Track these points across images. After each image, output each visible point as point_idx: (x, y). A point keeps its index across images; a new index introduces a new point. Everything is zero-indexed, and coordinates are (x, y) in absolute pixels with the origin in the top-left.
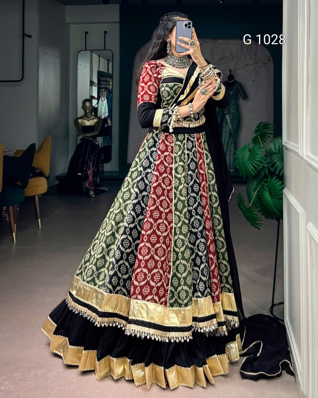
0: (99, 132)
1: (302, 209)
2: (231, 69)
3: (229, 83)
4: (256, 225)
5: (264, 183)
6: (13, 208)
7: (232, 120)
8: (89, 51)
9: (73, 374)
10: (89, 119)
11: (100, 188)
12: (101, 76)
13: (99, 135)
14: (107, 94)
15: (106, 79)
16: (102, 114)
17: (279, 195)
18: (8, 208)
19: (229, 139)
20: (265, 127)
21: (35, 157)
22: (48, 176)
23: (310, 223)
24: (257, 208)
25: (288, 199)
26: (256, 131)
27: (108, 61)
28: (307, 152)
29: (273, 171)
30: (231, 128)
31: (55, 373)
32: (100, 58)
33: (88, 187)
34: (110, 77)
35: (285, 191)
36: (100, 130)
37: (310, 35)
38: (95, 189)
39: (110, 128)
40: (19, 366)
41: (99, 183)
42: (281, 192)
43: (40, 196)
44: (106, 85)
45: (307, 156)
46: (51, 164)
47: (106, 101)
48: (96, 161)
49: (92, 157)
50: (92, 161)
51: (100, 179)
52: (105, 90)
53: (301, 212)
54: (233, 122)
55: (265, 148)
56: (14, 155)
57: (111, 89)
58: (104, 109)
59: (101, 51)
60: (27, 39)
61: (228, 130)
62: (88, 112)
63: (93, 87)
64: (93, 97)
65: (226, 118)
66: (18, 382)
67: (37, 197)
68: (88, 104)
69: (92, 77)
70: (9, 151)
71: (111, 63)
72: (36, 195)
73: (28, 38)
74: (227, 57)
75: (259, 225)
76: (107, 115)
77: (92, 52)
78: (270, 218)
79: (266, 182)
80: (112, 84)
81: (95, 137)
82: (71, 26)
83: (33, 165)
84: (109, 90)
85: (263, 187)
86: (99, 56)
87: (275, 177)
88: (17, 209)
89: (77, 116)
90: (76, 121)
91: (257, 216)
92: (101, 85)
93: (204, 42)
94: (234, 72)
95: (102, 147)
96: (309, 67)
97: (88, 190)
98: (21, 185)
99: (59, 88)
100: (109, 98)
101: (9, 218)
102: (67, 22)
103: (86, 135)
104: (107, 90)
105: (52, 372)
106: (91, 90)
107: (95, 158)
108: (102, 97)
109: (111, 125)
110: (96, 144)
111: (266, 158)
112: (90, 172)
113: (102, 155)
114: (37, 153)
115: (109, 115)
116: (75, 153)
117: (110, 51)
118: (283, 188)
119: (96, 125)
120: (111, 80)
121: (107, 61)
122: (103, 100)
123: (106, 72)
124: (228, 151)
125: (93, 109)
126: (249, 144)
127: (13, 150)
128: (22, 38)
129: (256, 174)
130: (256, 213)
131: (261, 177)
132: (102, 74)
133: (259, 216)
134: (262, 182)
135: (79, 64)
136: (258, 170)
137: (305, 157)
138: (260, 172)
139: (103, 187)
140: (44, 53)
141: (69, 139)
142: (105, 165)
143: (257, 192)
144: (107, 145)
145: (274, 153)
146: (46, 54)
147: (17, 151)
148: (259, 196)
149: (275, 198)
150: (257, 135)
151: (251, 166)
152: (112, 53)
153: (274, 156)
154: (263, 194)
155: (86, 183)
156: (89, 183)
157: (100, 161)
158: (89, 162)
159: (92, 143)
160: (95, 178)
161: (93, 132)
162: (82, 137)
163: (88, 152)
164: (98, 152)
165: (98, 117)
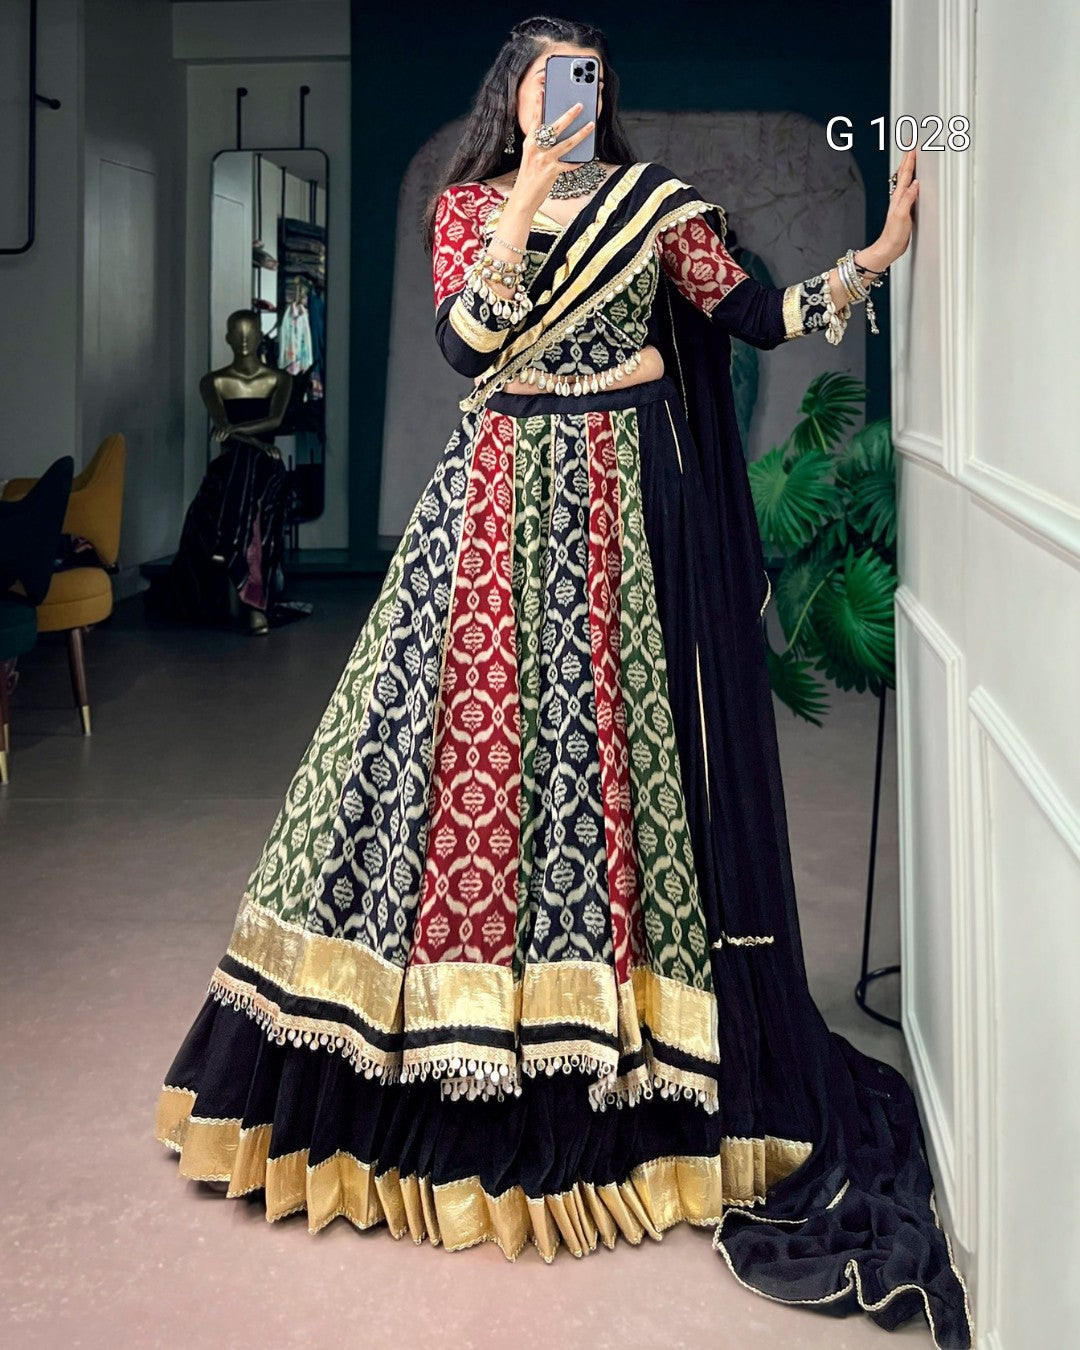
0: (283, 421)
1: (956, 648)
4: (808, 713)
5: (832, 574)
8: (251, 153)
9: (197, 1219)
10: (250, 377)
11: (285, 605)
12: (290, 234)
13: (283, 430)
14: (309, 294)
15: (308, 245)
17: (884, 610)
20: (836, 391)
21: (70, 502)
22: (116, 564)
23: (981, 688)
24: (810, 654)
25: (910, 621)
26: (808, 404)
27: (313, 184)
28: (968, 452)
29: (861, 532)
31: (139, 1214)
32: (287, 175)
33: (248, 602)
34: (319, 239)
35: (902, 596)
36: (286, 414)
37: (975, 77)
38: (269, 606)
39: (320, 405)
40: (20, 1192)
41: (282, 588)
42: (890, 601)
43: (88, 630)
44: (307, 263)
45: (970, 469)
46: (122, 525)
48: (272, 516)
49: (259, 503)
50: (258, 515)
52: (301, 282)
53: (954, 657)
55: (837, 459)
56: (1, 495)
57: (322, 277)
58: (299, 343)
59: (291, 153)
60: (44, 114)
62: (245, 352)
63: (263, 270)
64: (261, 305)
66: (17, 1243)
67: (77, 634)
68: (245, 327)
69: (260, 238)
71: (321, 193)
72: (75, 628)
73: (49, 111)
74: (713, 171)
75: (811, 708)
76: (310, 362)
77: (259, 156)
78: (854, 687)
79: (841, 570)
80: (326, 260)
81: (268, 437)
82: (191, 69)
83: (66, 528)
84: (315, 280)
85: (831, 588)
86: (284, 169)
87: (869, 553)
88: (12, 672)
90: (207, 383)
91: (811, 682)
92: (290, 264)
93: (636, 122)
94: (737, 222)
95: (294, 468)
96: (973, 182)
97: (246, 611)
98: (23, 593)
99: (149, 275)
100: (317, 306)
102: (176, 56)
103: (241, 429)
104: (310, 282)
105: (127, 1211)
106: (256, 282)
107: (270, 507)
109: (321, 395)
110: (272, 457)
111: (840, 492)
112: (252, 552)
113: (291, 495)
114: (78, 489)
115: (315, 362)
116: (204, 488)
117: (320, 154)
118: (895, 587)
119: (274, 395)
120: (323, 248)
121: (307, 185)
123: (307, 220)
125: (263, 344)
126: (786, 447)
128: (28, 110)
129: (805, 544)
130: (809, 671)
131: (823, 555)
132: (293, 229)
133: (816, 682)
134: (829, 571)
135: (218, 196)
136: (815, 532)
137: (962, 474)
138: (822, 536)
139: (296, 601)
140: (103, 160)
141: (183, 441)
142: (304, 529)
143: (812, 604)
144: (308, 462)
145: (867, 474)
146: (109, 162)
147: (12, 482)
148: (819, 617)
149: (868, 619)
150: (810, 416)
151: (791, 516)
152: (323, 158)
153: (864, 484)
154: (827, 609)
155: (241, 589)
156: (251, 589)
157: (285, 515)
158: (250, 518)
159: (259, 454)
160: (270, 571)
161: (264, 421)
162: (227, 436)
163: (245, 487)
164: (279, 488)
165: (280, 370)
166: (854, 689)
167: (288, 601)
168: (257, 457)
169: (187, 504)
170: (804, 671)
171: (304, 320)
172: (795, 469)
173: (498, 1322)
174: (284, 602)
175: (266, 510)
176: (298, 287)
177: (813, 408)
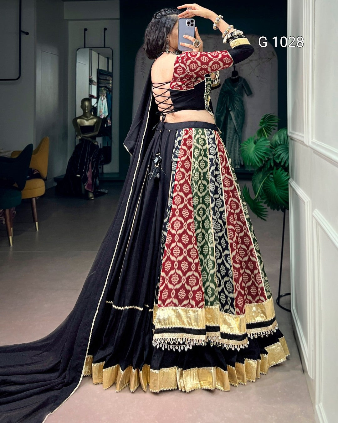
0: (99, 133)
1: (308, 197)
3: (233, 79)
4: (262, 217)
5: (269, 175)
6: (10, 211)
7: (237, 117)
8: (88, 49)
10: (88, 119)
11: (99, 190)
12: (101, 74)
13: (98, 136)
14: (107, 93)
15: (106, 78)
16: (102, 113)
17: (285, 186)
18: (4, 210)
19: (233, 136)
20: (270, 119)
21: (32, 158)
22: (46, 177)
23: (316, 209)
24: (262, 199)
25: (293, 189)
26: (262, 123)
27: (108, 58)
28: (312, 139)
29: (278, 162)
30: (235, 124)
32: (100, 56)
33: (87, 189)
34: (110, 76)
35: (291, 181)
36: (99, 130)
37: (315, 22)
38: (94, 191)
39: (110, 128)
42: (287, 183)
43: (37, 198)
44: (106, 83)
45: (313, 143)
46: (48, 165)
47: (106, 100)
48: (95, 163)
49: (91, 158)
50: (91, 162)
51: (99, 181)
52: (104, 89)
53: (307, 200)
54: (237, 119)
55: (270, 140)
56: (10, 156)
57: (111, 88)
58: (104, 108)
59: (101, 49)
60: (24, 36)
61: (233, 127)
62: (87, 111)
63: (92, 85)
64: (91, 96)
65: (230, 114)
67: (34, 200)
68: (87, 103)
69: (91, 75)
70: (5, 152)
71: (110, 61)
72: (33, 198)
75: (265, 216)
76: (107, 114)
77: (91, 50)
79: (272, 174)
80: (112, 82)
81: (94, 138)
82: (69, 22)
83: (31, 166)
84: (109, 89)
85: (269, 179)
86: (99, 54)
87: (281, 168)
88: (14, 211)
89: (76, 116)
90: (75, 121)
91: (263, 208)
92: (101, 83)
93: (207, 38)
94: (238, 68)
95: (102, 148)
96: (314, 54)
97: (87, 192)
98: (17, 186)
99: (57, 87)
100: (109, 97)
101: (6, 221)
102: (65, 18)
103: (85, 135)
104: (107, 89)
106: (90, 89)
107: (95, 160)
108: (101, 96)
109: (110, 125)
110: (95, 144)
111: (271, 150)
112: (89, 174)
113: (101, 156)
114: (34, 154)
115: (109, 114)
116: (74, 154)
117: (110, 49)
118: (289, 179)
119: (96, 124)
120: (111, 79)
121: (106, 59)
122: (103, 99)
123: (106, 70)
124: (233, 147)
125: (92, 108)
126: (255, 136)
127: (9, 151)
128: (19, 36)
129: (261, 166)
130: (262, 204)
131: (266, 169)
132: (102, 73)
133: (264, 207)
134: (268, 174)
135: (78, 62)
136: (264, 162)
137: (310, 144)
138: (266, 163)
139: (102, 189)
140: (42, 51)
141: (67, 139)
142: (105, 166)
143: (263, 184)
144: (106, 145)
145: (279, 145)
146: (44, 51)
147: (14, 152)
148: (265, 188)
149: (280, 189)
150: (262, 127)
151: (256, 158)
152: (111, 51)
153: (279, 148)
154: (268, 185)
155: (85, 185)
156: (89, 185)
157: (99, 162)
158: (88, 163)
160: (95, 180)
161: (92, 133)
162: (81, 137)
163: (87, 153)
164: (97, 154)
165: (98, 117)
166: (276, 210)
168: (90, 144)
169: (68, 159)
170: (261, 204)
172: (258, 143)
173: (166, 415)
174: (99, 189)
175: (93, 160)
176: (103, 91)
177: (263, 125)
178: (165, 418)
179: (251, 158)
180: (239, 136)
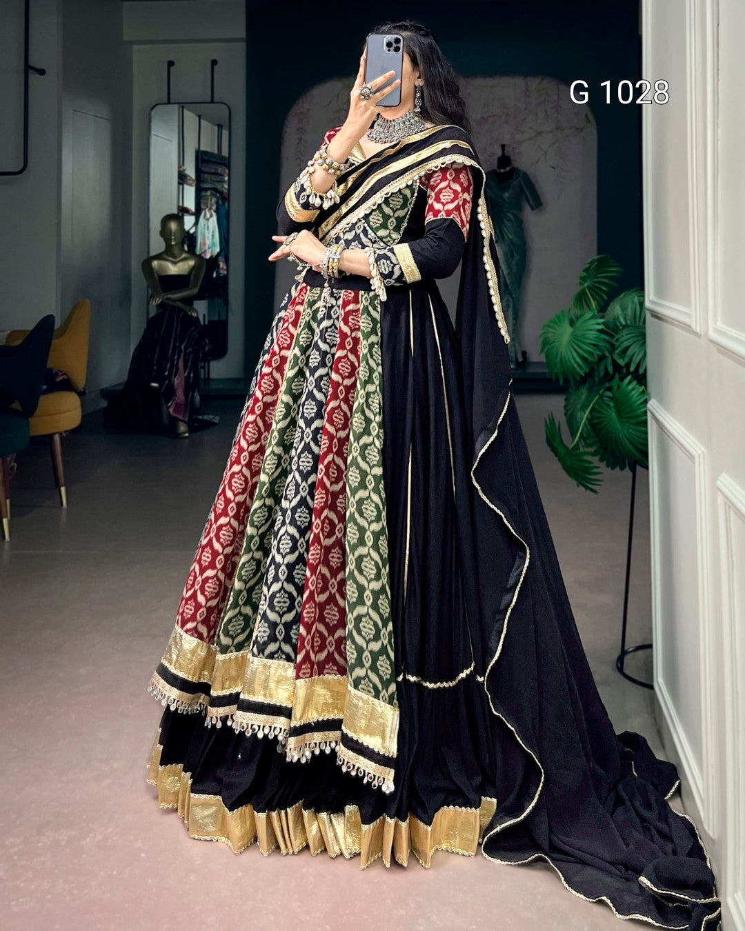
0: (199, 290)
2: (503, 143)
3: (500, 173)
4: (588, 485)
5: (603, 392)
6: (4, 462)
7: (509, 255)
8: (176, 106)
9: (139, 841)
10: (177, 260)
11: (200, 417)
12: (204, 161)
13: (199, 297)
14: (217, 203)
15: (216, 169)
16: (207, 248)
17: (639, 416)
20: (603, 271)
21: (52, 346)
22: (84, 389)
24: (588, 446)
25: (659, 423)
26: (583, 279)
27: (220, 127)
28: (716, 324)
29: (623, 364)
30: (505, 272)
31: (99, 837)
32: (202, 121)
33: (175, 415)
34: (224, 164)
35: (653, 404)
36: (201, 285)
37: (718, 70)
38: (189, 418)
39: (225, 279)
40: (18, 822)
41: (198, 405)
42: (643, 409)
43: (64, 434)
44: (217, 181)
45: (717, 331)
46: (88, 362)
47: (215, 218)
48: (191, 356)
49: (183, 347)
50: (182, 355)
51: (201, 396)
52: (212, 195)
53: (700, 452)
54: (511, 261)
56: (5, 341)
57: (226, 191)
58: (211, 237)
59: (205, 105)
60: (34, 78)
62: (173, 243)
63: (185, 186)
64: (184, 211)
66: (15, 858)
67: (57, 437)
68: (173, 226)
69: (183, 164)
71: (225, 133)
72: (55, 433)
73: (38, 76)
74: (494, 116)
75: (593, 482)
76: (218, 250)
77: (183, 107)
78: (618, 468)
79: (610, 389)
80: (229, 179)
81: (189, 301)
82: (135, 47)
83: (50, 365)
84: (221, 193)
85: (603, 401)
86: (200, 117)
87: (629, 378)
88: (13, 464)
90: (147, 264)
91: (590, 465)
92: (204, 182)
95: (206, 323)
97: (174, 421)
98: (20, 409)
99: (107, 189)
100: (223, 211)
102: (126, 38)
103: (170, 296)
104: (218, 195)
105: (91, 835)
106: (181, 194)
107: (190, 349)
108: (205, 209)
109: (225, 273)
110: (191, 316)
112: (177, 381)
113: (205, 342)
114: (61, 335)
115: (221, 250)
116: (145, 336)
117: (224, 106)
118: (646, 402)
119: (193, 273)
120: (227, 171)
121: (216, 128)
122: (208, 215)
123: (216, 152)
125: (185, 237)
126: (571, 309)
127: (2, 331)
128: (23, 77)
129: (585, 373)
130: (588, 457)
131: (597, 379)
132: (206, 158)
133: (594, 464)
134: (601, 389)
135: (154, 135)
137: (711, 334)
138: (596, 367)
139: (208, 414)
140: (75, 110)
141: (130, 304)
142: (213, 365)
143: (591, 412)
144: (216, 318)
145: (624, 327)
146: (79, 111)
147: (12, 332)
148: (595, 421)
149: (628, 422)
150: (584, 288)
151: (575, 355)
152: (227, 109)
153: (624, 334)
154: (602, 416)
155: (170, 406)
156: (177, 406)
157: (201, 355)
158: (176, 357)
159: (183, 313)
160: (191, 394)
161: (185, 291)
162: (160, 301)
163: (173, 336)
164: (197, 335)
165: (197, 255)
167: (203, 414)
168: (181, 315)
170: (586, 458)
171: (214, 221)
172: (578, 324)
173: (347, 911)
174: (200, 415)
175: (188, 351)
176: (210, 198)
177: (585, 282)
178: (345, 918)
179: (563, 356)
180: (512, 298)
